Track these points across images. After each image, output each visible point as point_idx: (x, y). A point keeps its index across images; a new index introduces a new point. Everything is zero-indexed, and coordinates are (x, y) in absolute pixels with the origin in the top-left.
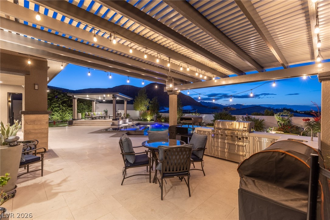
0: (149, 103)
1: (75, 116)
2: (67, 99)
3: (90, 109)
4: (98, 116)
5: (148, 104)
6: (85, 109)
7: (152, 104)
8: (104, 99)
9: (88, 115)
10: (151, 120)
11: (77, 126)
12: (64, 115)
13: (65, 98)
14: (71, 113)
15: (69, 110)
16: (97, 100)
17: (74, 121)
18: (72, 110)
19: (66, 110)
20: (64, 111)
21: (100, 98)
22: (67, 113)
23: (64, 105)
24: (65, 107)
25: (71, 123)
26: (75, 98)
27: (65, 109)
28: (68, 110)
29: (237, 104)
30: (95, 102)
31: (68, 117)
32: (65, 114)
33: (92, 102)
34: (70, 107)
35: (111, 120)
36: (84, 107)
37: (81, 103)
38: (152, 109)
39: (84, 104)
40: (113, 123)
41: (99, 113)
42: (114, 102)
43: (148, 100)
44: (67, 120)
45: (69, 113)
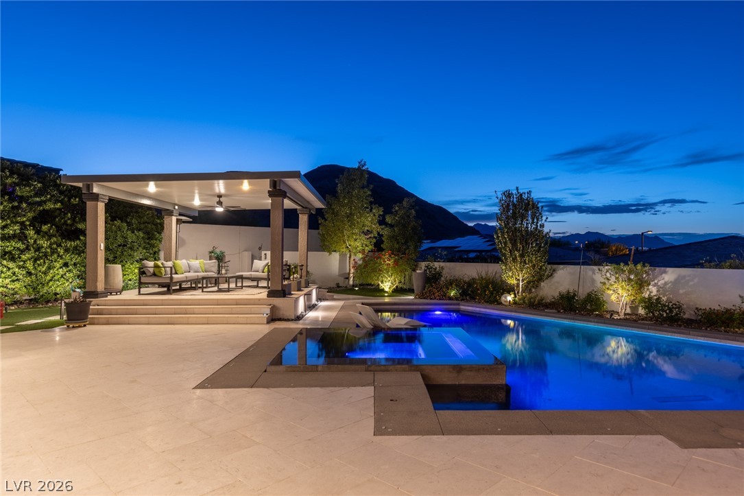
0: (382, 222)
1: (96, 280)
2: (58, 205)
3: (153, 246)
4: (192, 275)
5: (376, 228)
6: (131, 249)
7: (391, 226)
8: (220, 203)
9: (154, 274)
10: (398, 291)
11: (108, 323)
12: (45, 273)
13: (50, 200)
14: (75, 264)
15: (67, 250)
16: (183, 211)
17: (94, 301)
18: (79, 251)
19: (54, 251)
20: (46, 255)
21: (197, 202)
22: (58, 265)
23: (45, 228)
24: (50, 237)
25: (77, 314)
26: (96, 197)
27: (50, 247)
28: (61, 251)
29: (589, 233)
30: (174, 219)
31: (63, 282)
32: (49, 268)
33: (161, 218)
34: (70, 240)
35: (263, 294)
36: (131, 237)
37: (118, 223)
38: (397, 246)
39: (129, 224)
40: (274, 309)
41: (196, 263)
42: (277, 219)
43: (377, 211)
44: (56, 294)
45: (66, 265)
